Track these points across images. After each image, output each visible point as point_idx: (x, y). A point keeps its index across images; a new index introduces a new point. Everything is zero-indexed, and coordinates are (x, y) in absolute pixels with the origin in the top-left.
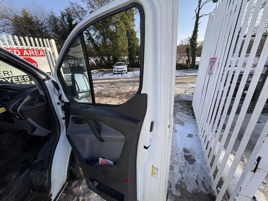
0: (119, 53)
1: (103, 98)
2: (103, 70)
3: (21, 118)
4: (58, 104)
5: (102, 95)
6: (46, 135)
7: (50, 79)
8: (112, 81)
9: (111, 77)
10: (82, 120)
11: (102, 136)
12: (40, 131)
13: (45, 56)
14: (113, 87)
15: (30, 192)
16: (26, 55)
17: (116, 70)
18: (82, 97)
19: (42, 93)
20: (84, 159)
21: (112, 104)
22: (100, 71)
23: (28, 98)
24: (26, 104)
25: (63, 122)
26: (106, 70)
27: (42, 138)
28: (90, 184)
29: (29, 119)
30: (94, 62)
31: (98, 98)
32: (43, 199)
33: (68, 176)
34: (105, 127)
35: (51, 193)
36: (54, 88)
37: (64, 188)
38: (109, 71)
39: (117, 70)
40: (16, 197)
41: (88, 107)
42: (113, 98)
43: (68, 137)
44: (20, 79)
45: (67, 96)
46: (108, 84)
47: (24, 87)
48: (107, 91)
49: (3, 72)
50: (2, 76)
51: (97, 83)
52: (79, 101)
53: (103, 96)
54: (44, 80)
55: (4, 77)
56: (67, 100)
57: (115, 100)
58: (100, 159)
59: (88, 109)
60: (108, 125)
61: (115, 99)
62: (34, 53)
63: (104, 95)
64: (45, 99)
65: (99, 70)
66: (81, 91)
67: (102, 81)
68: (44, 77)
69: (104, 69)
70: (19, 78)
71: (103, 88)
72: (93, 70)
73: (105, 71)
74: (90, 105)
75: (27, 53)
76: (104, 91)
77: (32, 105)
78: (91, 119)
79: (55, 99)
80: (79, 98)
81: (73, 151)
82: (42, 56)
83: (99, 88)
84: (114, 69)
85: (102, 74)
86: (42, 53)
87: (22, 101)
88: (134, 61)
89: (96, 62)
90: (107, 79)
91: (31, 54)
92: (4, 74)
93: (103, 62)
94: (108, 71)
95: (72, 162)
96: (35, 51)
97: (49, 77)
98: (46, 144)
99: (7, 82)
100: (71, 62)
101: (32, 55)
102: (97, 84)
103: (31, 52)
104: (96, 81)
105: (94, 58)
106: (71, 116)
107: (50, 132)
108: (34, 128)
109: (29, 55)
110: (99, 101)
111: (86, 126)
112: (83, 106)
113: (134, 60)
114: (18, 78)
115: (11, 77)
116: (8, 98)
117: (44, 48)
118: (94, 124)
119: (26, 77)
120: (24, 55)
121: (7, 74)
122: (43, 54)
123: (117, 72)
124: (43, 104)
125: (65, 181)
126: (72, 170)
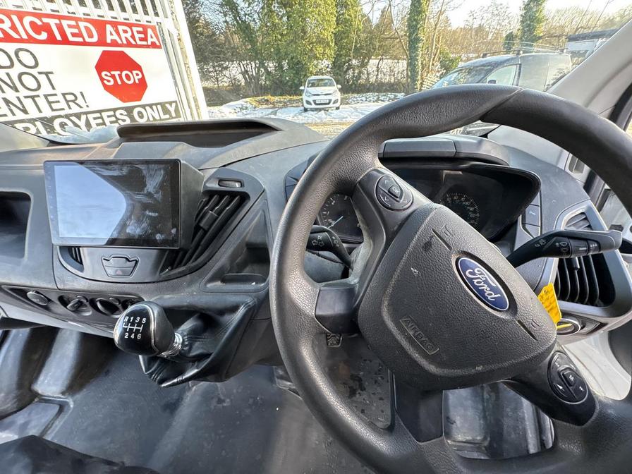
0: (311, 50)
13: (159, 47)
16: (114, 43)
17: (311, 100)
22: (260, 103)
30: (240, 77)
38: (285, 103)
39: (315, 98)
44: (107, 121)
49: (64, 95)
50: (63, 109)
55: (67, 111)
62: (133, 36)
65: (257, 99)
69: (270, 96)
70: (105, 115)
72: (244, 100)
73: (273, 104)
75: (115, 37)
82: (154, 45)
84: (305, 97)
86: (152, 37)
88: (346, 72)
89: (244, 77)
91: (126, 38)
92: (67, 102)
93: (263, 75)
94: (280, 102)
96: (135, 29)
101: (129, 45)
103: (125, 32)
105: (239, 65)
109: (119, 42)
113: (348, 69)
114: (101, 118)
115: (86, 113)
117: (155, 19)
119: (121, 114)
120: (109, 41)
121: (73, 101)
122: (154, 39)
123: (314, 106)
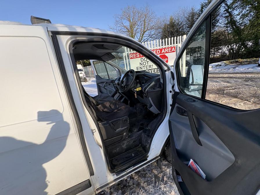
1: (224, 97)
2: (237, 61)
3: (146, 96)
4: (171, 92)
5: (223, 92)
6: (156, 113)
7: (170, 70)
8: (250, 76)
9: (251, 70)
10: (184, 112)
11: (201, 138)
12: (154, 109)
13: (175, 51)
14: (247, 85)
15: (139, 145)
18: (194, 90)
19: (162, 81)
20: (176, 149)
21: (237, 108)
22: (232, 63)
23: (153, 83)
24: (151, 88)
25: (169, 108)
26: (245, 60)
27: (154, 115)
28: (175, 175)
29: (150, 98)
31: (216, 95)
32: (143, 155)
33: (161, 152)
34: (207, 129)
35: (148, 155)
36: (171, 78)
37: (157, 159)
40: (134, 142)
41: (194, 101)
42: (242, 99)
43: (170, 122)
45: (179, 86)
46: (240, 80)
47: (153, 76)
48: (234, 89)
51: (221, 77)
52: (188, 93)
53: (225, 95)
54: (165, 71)
55: (149, 69)
56: (177, 90)
57: (244, 103)
58: (191, 160)
59: (193, 103)
60: (213, 130)
61: (245, 101)
62: (168, 50)
63: (226, 93)
64: (162, 86)
65: (230, 61)
66: (194, 83)
67: (231, 75)
68: (166, 68)
69: (240, 59)
71: (228, 84)
72: (222, 62)
73: (241, 63)
74: (197, 100)
76: (229, 88)
77: (154, 89)
78: (193, 115)
79: (169, 88)
80: (190, 90)
81: (170, 137)
82: (173, 51)
83: (222, 83)
85: (235, 66)
86: (173, 49)
87: (149, 85)
89: (230, 52)
90: (242, 73)
93: (242, 49)
95: (167, 144)
97: (170, 69)
98: (155, 120)
99: (149, 72)
100: (198, 54)
101: (167, 52)
102: (221, 79)
104: (221, 75)
105: (228, 47)
106: (176, 105)
107: (160, 112)
108: (151, 106)
109: (164, 52)
110: (216, 99)
111: (185, 119)
112: (189, 98)
114: (154, 70)
115: (152, 69)
116: (144, 82)
117: (176, 45)
118: (195, 121)
120: (162, 53)
121: (150, 67)
124: (160, 90)
125: (158, 155)
126: (165, 150)
